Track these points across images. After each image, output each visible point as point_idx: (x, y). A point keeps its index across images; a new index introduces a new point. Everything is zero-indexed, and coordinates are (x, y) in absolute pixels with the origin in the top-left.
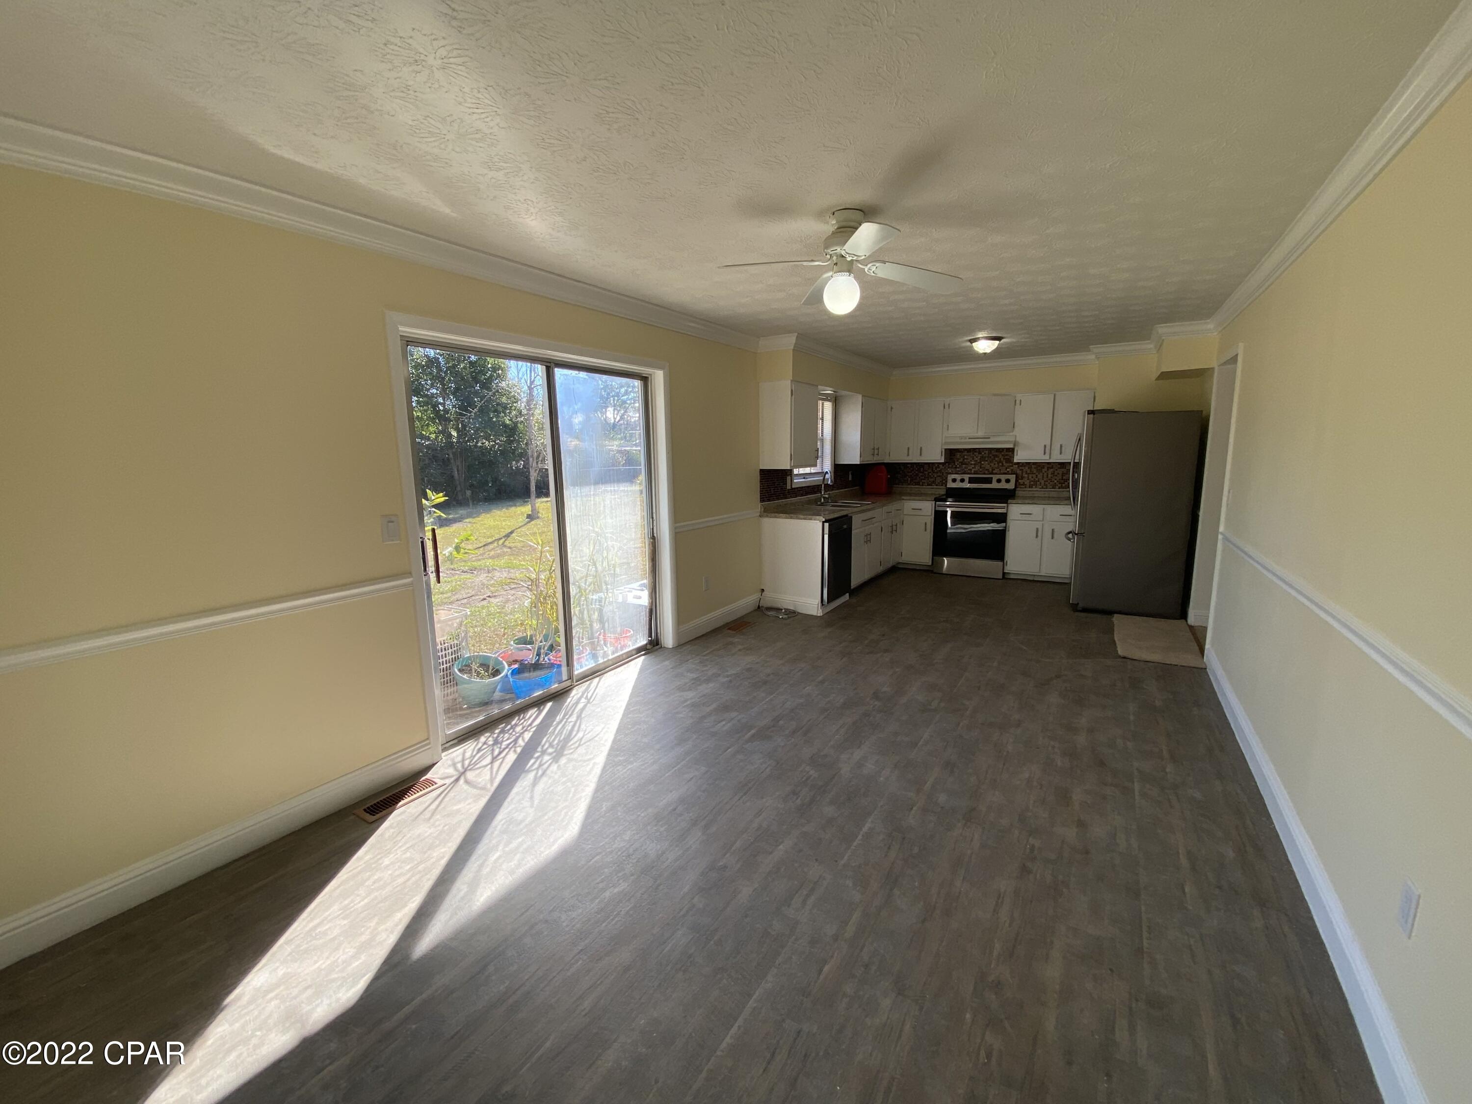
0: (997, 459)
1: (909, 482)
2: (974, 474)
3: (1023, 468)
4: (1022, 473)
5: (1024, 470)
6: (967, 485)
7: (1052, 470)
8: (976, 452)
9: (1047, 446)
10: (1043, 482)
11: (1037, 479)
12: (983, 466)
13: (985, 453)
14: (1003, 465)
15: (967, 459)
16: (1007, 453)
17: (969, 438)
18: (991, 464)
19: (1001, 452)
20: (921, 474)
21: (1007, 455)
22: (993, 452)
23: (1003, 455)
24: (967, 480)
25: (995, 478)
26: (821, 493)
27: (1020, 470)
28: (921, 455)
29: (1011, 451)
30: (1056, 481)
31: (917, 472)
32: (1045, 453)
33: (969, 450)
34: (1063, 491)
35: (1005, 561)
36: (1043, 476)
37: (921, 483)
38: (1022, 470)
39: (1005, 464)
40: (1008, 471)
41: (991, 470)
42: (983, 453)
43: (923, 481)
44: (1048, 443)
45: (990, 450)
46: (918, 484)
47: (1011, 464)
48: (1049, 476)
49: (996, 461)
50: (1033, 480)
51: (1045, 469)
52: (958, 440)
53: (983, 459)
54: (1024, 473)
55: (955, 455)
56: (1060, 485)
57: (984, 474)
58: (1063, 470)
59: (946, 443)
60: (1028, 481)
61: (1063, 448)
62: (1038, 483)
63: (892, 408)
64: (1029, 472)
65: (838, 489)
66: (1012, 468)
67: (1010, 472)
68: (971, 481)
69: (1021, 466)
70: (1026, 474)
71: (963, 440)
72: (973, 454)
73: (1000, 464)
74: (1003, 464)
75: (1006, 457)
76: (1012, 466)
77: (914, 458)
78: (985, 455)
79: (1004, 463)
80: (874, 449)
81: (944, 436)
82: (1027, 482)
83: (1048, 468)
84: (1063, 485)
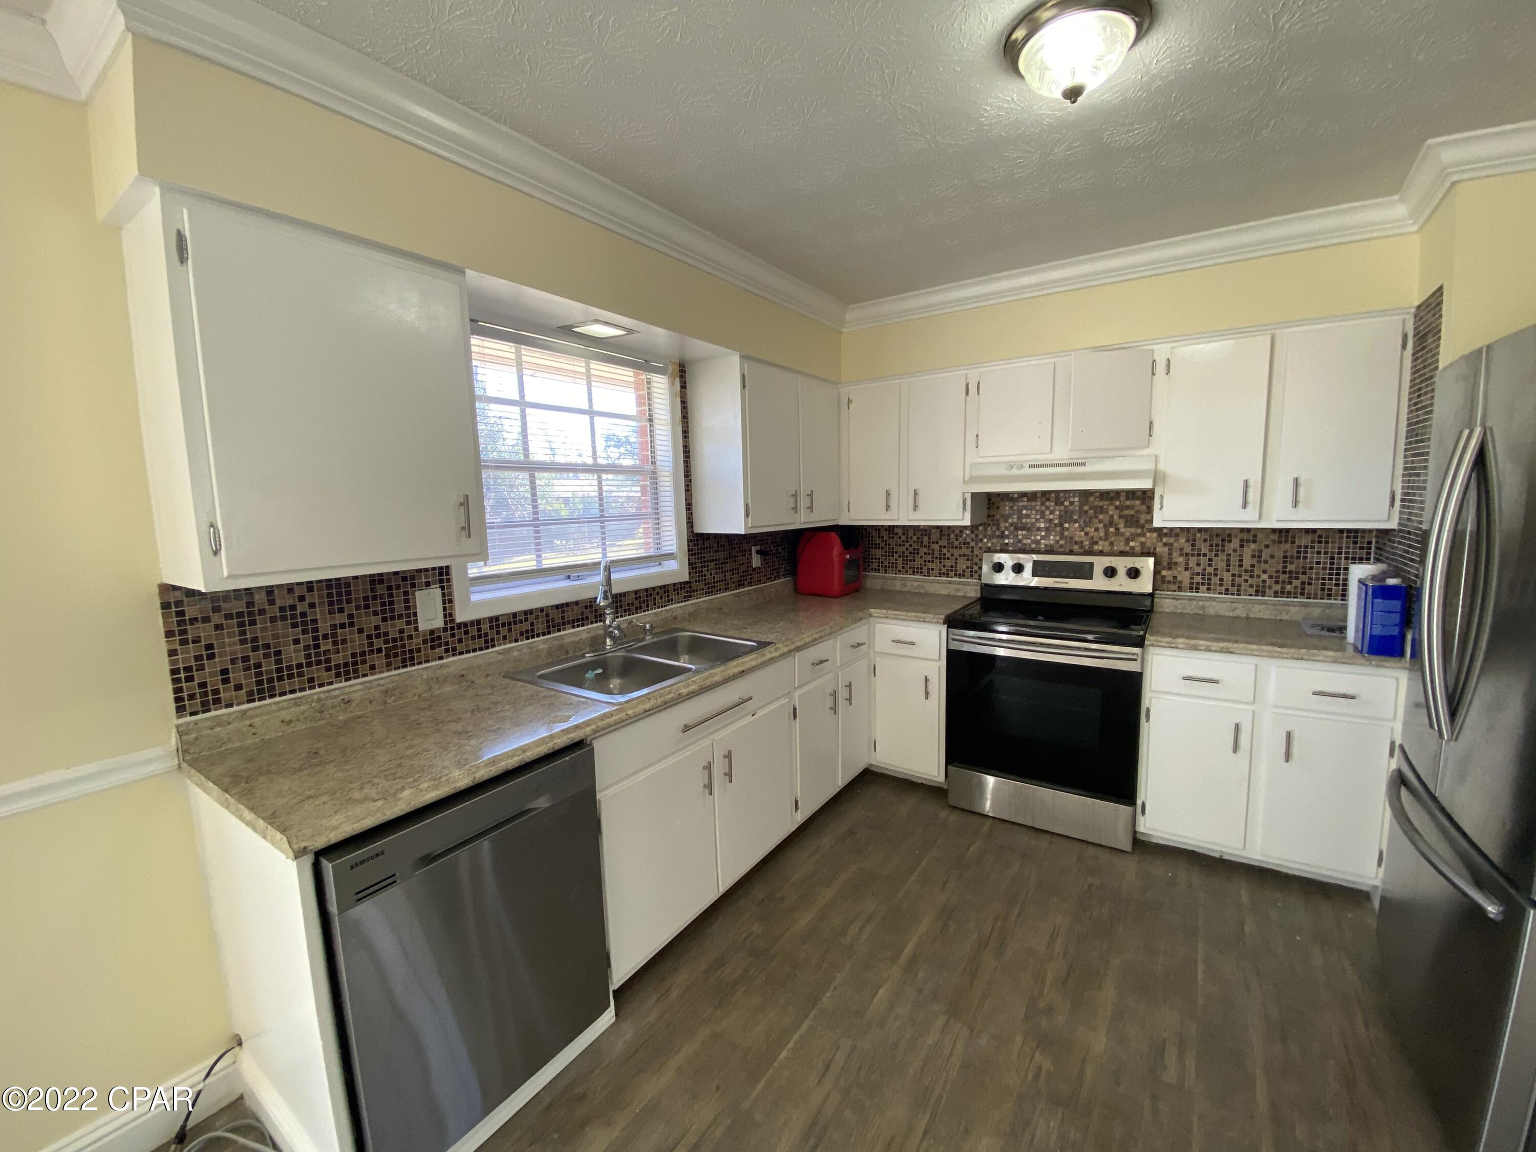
0: (1101, 517)
1: (900, 566)
2: (1047, 552)
3: (1171, 540)
4: (1170, 554)
5: (1176, 545)
6: (1027, 579)
7: (1253, 546)
8: (1048, 499)
9: (1251, 483)
10: (1228, 577)
11: (1210, 570)
12: (1066, 533)
13: (1072, 503)
14: (1118, 532)
15: (1028, 516)
16: (1128, 503)
17: (1030, 466)
18: (1087, 529)
19: (1112, 499)
20: (926, 550)
21: (1127, 507)
22: (1092, 499)
23: (1117, 508)
24: (1028, 568)
25: (1100, 563)
26: (604, 622)
27: (1165, 545)
28: (916, 507)
29: (1146, 497)
30: (1265, 577)
31: (915, 546)
32: (1245, 505)
33: (1032, 496)
34: (1286, 604)
35: (1139, 802)
36: (1228, 561)
37: (925, 570)
38: (1171, 545)
39: (1122, 530)
40: (1132, 548)
41: (1086, 543)
42: (1067, 503)
43: (930, 565)
44: (1255, 479)
45: (1085, 494)
46: (917, 571)
47: (1139, 531)
48: (1247, 562)
49: (1100, 522)
50: (1199, 569)
51: (1235, 543)
52: (1004, 472)
53: (1066, 516)
54: (1175, 554)
55: (998, 508)
56: (1278, 587)
57: (1071, 553)
58: (1288, 546)
59: (973, 480)
60: (1187, 573)
61: (1302, 490)
62: (1216, 580)
63: (849, 401)
64: (1188, 549)
65: (708, 593)
66: (1143, 539)
67: (1138, 549)
68: (1039, 569)
69: (1166, 535)
70: (1181, 555)
71: (1015, 471)
72: (1042, 504)
73: (1112, 530)
74: (1117, 529)
75: (1127, 512)
76: (1144, 535)
77: (902, 517)
78: (1071, 508)
79: (1121, 526)
80: (795, 495)
81: (969, 460)
82: (1184, 577)
83: (1242, 540)
84: (1288, 587)
